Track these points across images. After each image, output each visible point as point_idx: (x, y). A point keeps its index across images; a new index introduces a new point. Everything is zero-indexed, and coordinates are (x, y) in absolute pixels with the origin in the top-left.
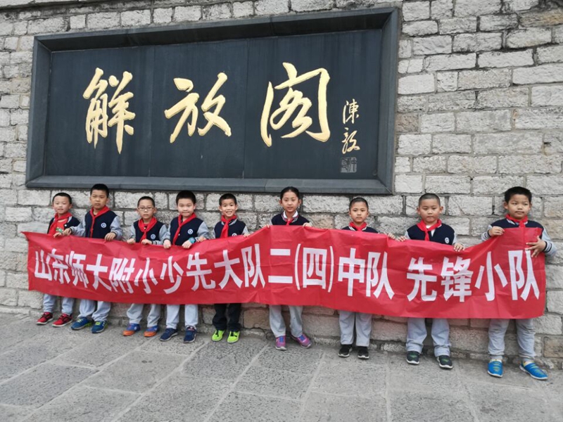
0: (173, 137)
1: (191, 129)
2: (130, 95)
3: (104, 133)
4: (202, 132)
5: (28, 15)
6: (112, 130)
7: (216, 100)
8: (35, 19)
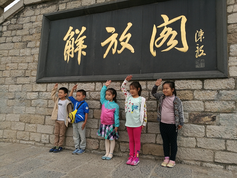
0: (105, 56)
1: (114, 51)
2: (85, 37)
3: (72, 56)
4: (119, 52)
5: (41, 6)
6: (76, 54)
7: (126, 36)
8: (44, 7)
